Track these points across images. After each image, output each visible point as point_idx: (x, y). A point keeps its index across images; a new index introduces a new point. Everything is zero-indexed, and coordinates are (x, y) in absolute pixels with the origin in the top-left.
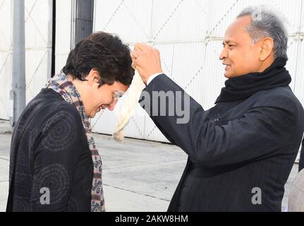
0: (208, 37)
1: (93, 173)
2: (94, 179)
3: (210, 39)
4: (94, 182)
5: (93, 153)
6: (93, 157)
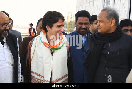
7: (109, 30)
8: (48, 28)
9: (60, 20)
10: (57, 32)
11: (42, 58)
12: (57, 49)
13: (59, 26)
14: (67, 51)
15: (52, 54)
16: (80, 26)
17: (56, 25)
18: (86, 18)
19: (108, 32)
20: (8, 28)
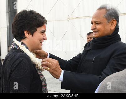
0: (69, 18)
1: (42, 85)
2: (43, 88)
3: (70, 19)
4: (43, 90)
5: (40, 75)
6: (41, 77)
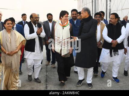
7: (85, 17)
8: (61, 18)
9: (66, 14)
10: (65, 19)
11: (59, 30)
12: (65, 27)
13: (66, 17)
14: (69, 28)
15: (63, 28)
16: (73, 15)
17: (64, 16)
18: (75, 12)
19: (85, 18)
20: (38, 19)
